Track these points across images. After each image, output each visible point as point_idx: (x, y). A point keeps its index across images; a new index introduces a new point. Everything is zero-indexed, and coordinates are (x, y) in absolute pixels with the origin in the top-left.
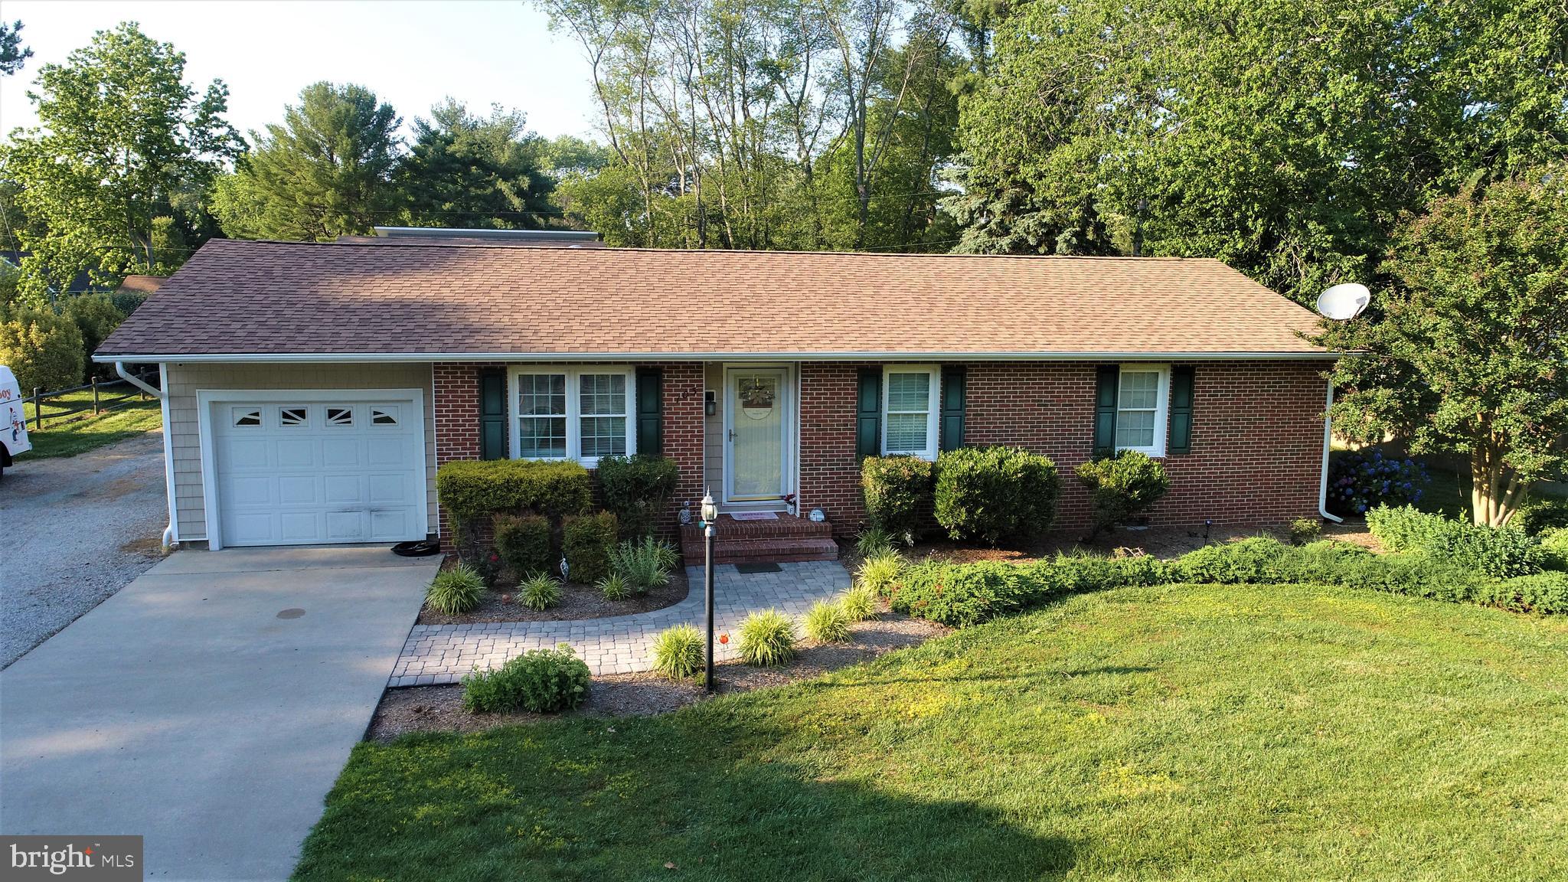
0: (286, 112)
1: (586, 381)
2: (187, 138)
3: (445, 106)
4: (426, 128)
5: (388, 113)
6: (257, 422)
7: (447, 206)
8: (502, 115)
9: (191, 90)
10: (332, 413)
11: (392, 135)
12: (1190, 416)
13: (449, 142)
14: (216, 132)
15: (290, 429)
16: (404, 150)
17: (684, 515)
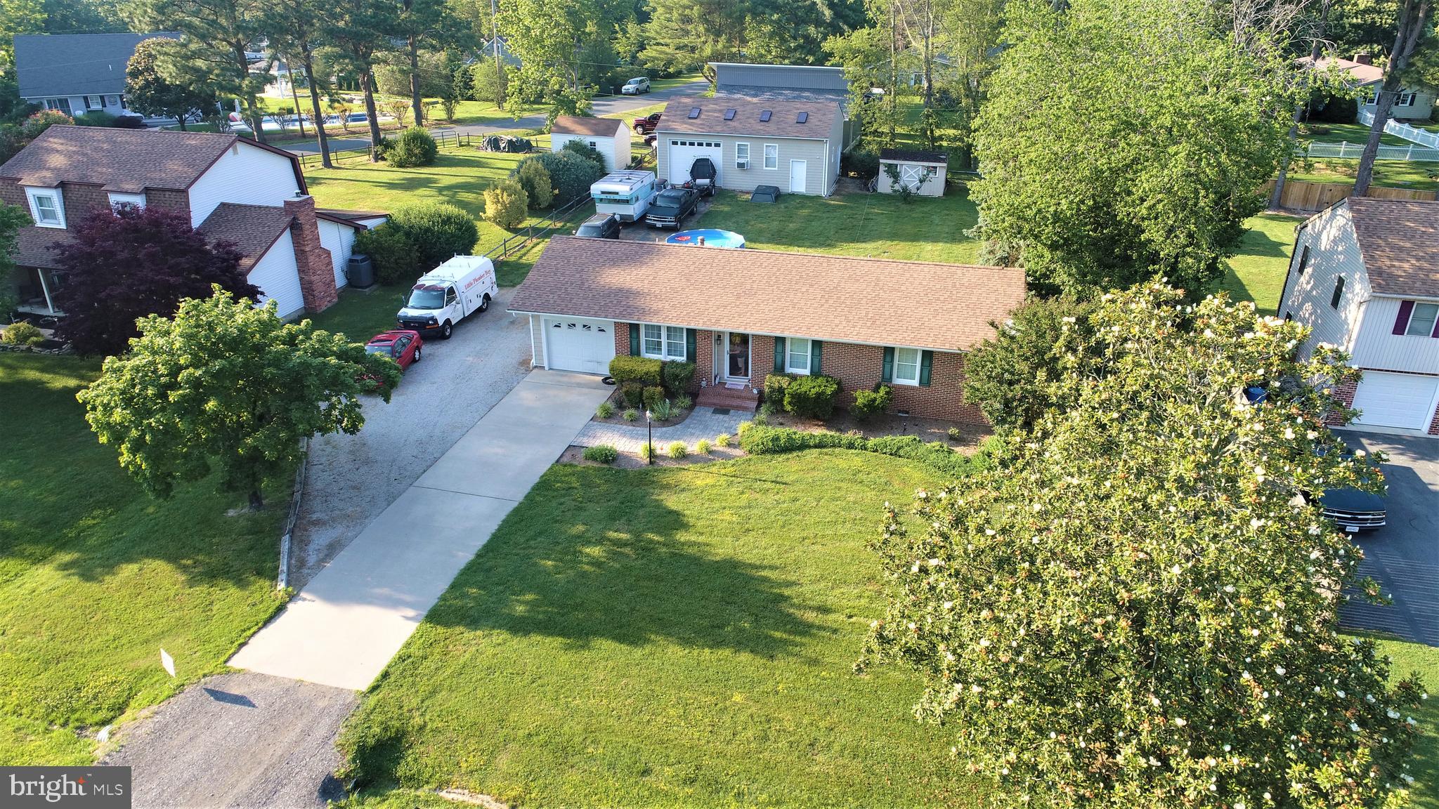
1: (669, 336)
6: (560, 326)
10: (584, 326)
12: (930, 371)
15: (571, 331)
17: (704, 383)
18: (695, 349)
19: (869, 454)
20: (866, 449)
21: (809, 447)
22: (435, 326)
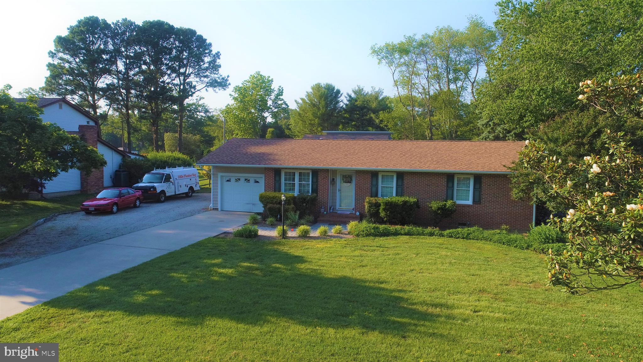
0: (306, 94)
1: (300, 174)
2: (271, 105)
3: (357, 88)
4: (350, 96)
5: (338, 92)
6: (230, 181)
7: (354, 123)
8: (375, 91)
9: (274, 90)
10: (246, 180)
11: (339, 99)
12: (480, 192)
13: (356, 101)
14: (280, 102)
15: (238, 183)
16: (341, 104)
18: (317, 184)
19: (446, 238)
20: (443, 236)
22: (154, 192)
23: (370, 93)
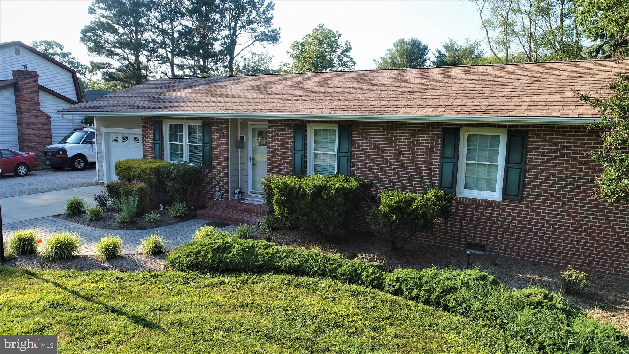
0: (388, 52)
1: (189, 128)
4: (439, 52)
8: (470, 44)
9: (340, 45)
11: (426, 57)
12: (523, 171)
15: (125, 144)
17: (218, 195)
18: (210, 150)
19: (383, 296)
20: (380, 287)
21: (277, 270)
22: (63, 156)
23: (464, 47)
